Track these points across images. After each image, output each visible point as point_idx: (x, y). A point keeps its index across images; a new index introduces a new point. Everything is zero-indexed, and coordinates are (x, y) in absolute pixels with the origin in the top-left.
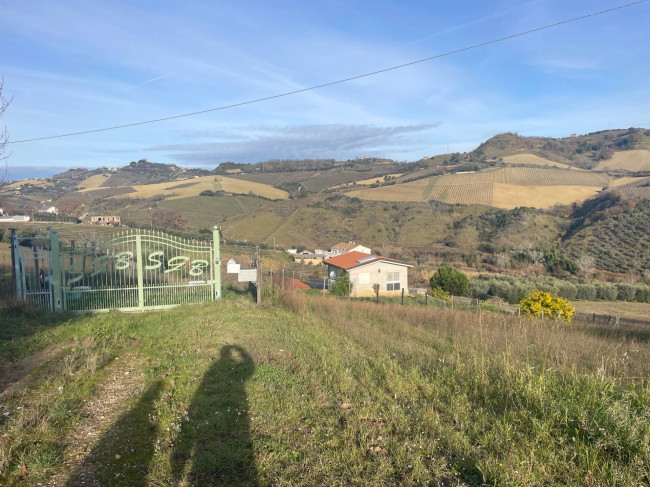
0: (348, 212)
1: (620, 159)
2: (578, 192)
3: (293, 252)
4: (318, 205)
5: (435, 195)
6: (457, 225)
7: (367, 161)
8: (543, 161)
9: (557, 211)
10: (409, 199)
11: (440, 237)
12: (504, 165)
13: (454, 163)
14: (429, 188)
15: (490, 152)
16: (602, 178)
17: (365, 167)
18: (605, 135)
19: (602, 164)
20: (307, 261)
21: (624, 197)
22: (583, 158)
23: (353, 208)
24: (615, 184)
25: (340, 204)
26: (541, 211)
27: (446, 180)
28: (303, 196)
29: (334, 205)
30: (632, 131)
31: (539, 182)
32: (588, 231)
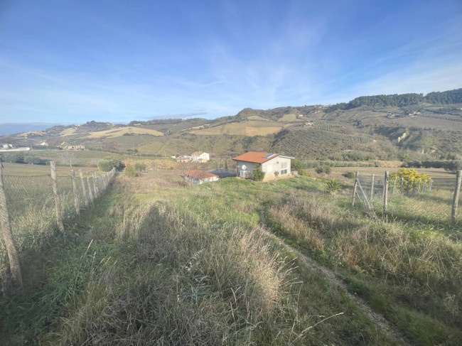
0: (191, 140)
1: (286, 117)
2: (274, 130)
3: (174, 157)
4: (178, 137)
5: (225, 132)
6: (235, 143)
7: (195, 119)
8: (261, 119)
9: (269, 136)
10: (215, 134)
11: (229, 148)
12: (248, 120)
13: (229, 120)
14: (222, 130)
15: (242, 115)
16: (281, 124)
17: (195, 122)
18: (281, 109)
19: (280, 120)
20: (182, 161)
21: (291, 130)
22: (274, 117)
23: (193, 138)
24: (286, 126)
25: (188, 136)
26: (263, 137)
27: (228, 126)
28: (170, 134)
29: (185, 137)
30: (289, 107)
31: (261, 126)
32: (280, 143)
